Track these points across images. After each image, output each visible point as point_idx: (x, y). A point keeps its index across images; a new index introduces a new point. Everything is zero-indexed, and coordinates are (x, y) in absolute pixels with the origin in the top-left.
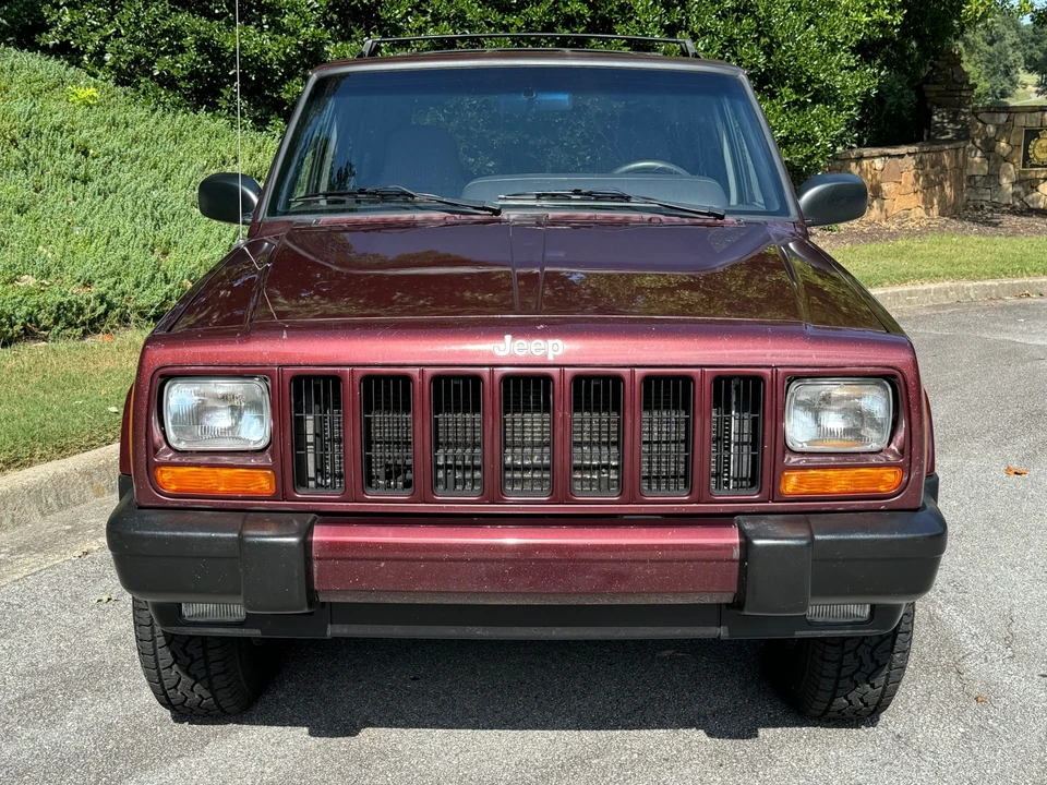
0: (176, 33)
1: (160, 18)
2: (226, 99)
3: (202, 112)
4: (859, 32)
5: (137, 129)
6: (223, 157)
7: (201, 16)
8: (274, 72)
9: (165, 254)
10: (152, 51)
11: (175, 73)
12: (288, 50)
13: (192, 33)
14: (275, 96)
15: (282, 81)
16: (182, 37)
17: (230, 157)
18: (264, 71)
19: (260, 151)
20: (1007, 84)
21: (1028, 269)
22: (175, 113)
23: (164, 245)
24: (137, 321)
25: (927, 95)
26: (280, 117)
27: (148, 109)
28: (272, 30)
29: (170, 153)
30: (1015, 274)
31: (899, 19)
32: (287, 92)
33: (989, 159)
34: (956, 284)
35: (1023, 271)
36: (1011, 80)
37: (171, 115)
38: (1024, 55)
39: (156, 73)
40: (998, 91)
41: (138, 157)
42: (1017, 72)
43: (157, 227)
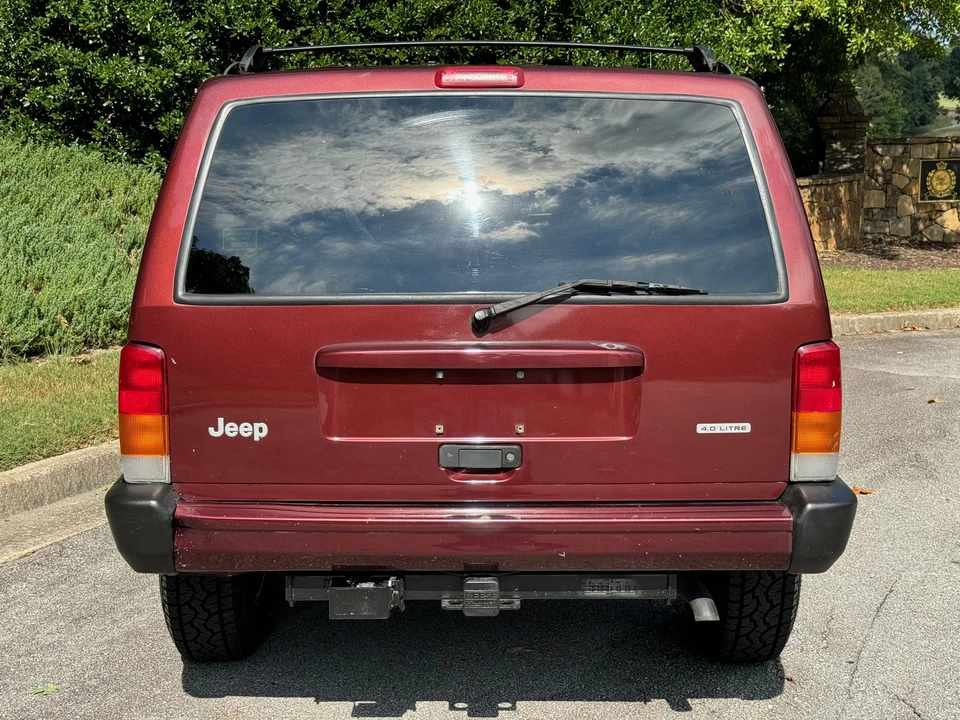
0: (48, 64)
1: (32, 49)
2: (99, 130)
3: (75, 145)
4: (744, 66)
5: (7, 163)
6: (97, 190)
7: (74, 47)
8: (152, 104)
9: (38, 289)
10: (22, 81)
11: (45, 103)
12: (165, 82)
13: (64, 65)
14: (151, 127)
15: (159, 113)
16: (53, 68)
17: (104, 190)
18: (139, 103)
19: (135, 185)
20: (927, 111)
21: (914, 302)
22: (46, 145)
23: (36, 281)
24: (10, 357)
25: (821, 127)
26: (156, 149)
27: (18, 141)
28: (149, 62)
29: (42, 187)
30: (900, 307)
31: (783, 53)
32: (163, 125)
33: (886, 192)
34: (840, 317)
35: (909, 305)
36: (930, 106)
37: (42, 147)
38: (944, 80)
39: (27, 104)
40: (917, 117)
41: (9, 191)
42: (938, 98)
43: (30, 262)
